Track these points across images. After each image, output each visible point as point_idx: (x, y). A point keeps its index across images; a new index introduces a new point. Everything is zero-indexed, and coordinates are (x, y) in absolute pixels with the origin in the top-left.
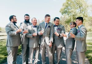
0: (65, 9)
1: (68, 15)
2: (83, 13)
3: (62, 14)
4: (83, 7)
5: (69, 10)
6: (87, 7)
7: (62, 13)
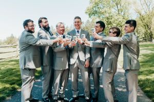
0: (94, 9)
1: (99, 17)
2: (123, 13)
3: (90, 17)
4: (122, 5)
5: (101, 10)
6: (129, 4)
7: (89, 14)
